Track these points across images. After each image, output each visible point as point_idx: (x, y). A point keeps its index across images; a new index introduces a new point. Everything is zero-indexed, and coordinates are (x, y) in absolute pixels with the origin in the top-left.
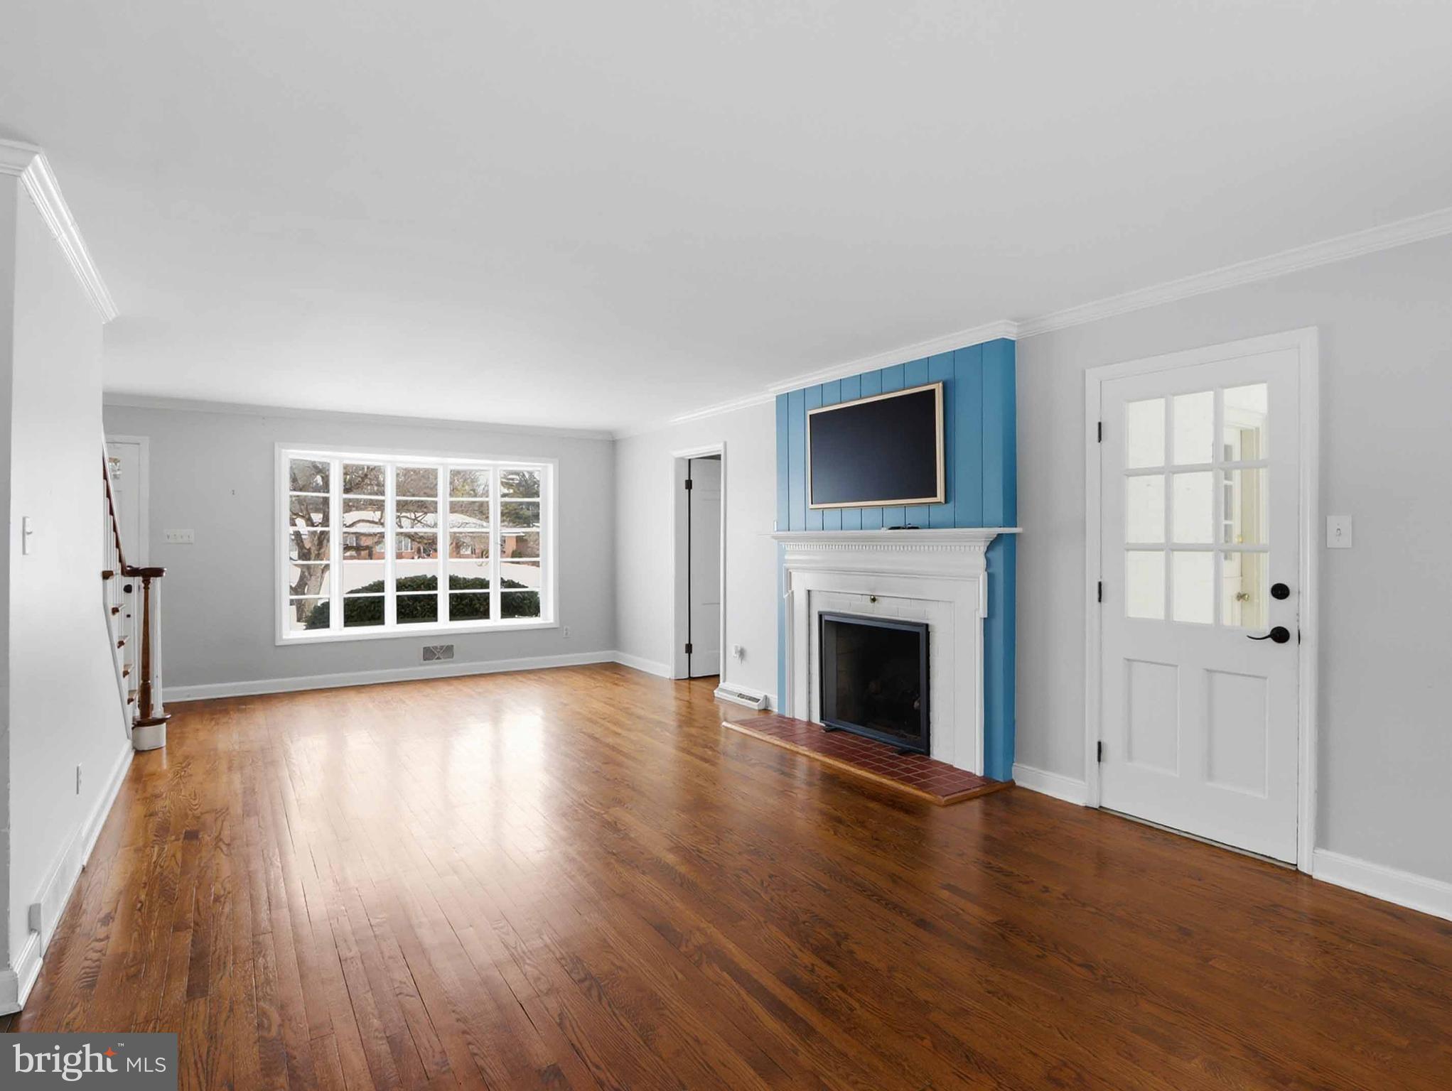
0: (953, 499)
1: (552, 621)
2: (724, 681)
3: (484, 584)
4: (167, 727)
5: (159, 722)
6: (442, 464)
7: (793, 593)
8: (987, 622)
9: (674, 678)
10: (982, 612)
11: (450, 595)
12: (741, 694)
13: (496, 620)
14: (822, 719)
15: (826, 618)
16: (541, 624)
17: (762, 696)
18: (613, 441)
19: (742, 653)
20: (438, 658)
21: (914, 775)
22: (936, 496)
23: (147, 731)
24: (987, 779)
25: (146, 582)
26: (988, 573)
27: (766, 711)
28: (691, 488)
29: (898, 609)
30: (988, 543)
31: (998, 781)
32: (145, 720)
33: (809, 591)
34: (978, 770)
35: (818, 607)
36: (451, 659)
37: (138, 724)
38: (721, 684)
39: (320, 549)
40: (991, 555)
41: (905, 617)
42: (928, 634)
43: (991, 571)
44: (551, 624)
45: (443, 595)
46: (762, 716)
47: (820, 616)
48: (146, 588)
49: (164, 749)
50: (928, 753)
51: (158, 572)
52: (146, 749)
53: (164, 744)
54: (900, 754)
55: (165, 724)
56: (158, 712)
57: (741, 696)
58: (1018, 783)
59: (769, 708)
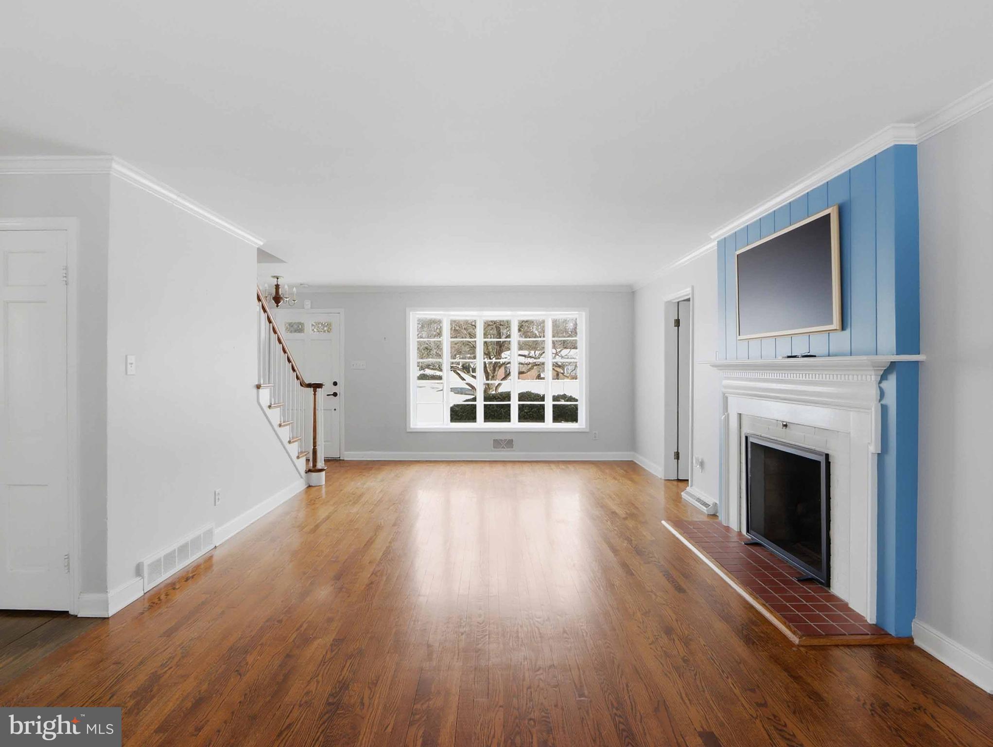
0: (849, 326)
1: (584, 427)
2: (691, 486)
3: (542, 398)
4: (325, 474)
5: (321, 470)
6: (514, 316)
7: (728, 415)
8: (881, 457)
9: (663, 478)
10: (874, 447)
11: (519, 405)
12: (698, 499)
13: (549, 424)
14: (748, 531)
15: (751, 440)
16: (579, 429)
17: (712, 503)
18: (633, 292)
19: (702, 464)
20: (503, 447)
21: (810, 604)
22: (832, 323)
23: (314, 475)
24: (878, 630)
25: (315, 391)
26: (882, 405)
27: (714, 516)
28: (679, 326)
29: (804, 436)
30: (882, 373)
31: (890, 635)
32: (313, 469)
33: (740, 414)
34: (871, 618)
35: (746, 430)
36: (511, 449)
37: (309, 471)
38: (688, 489)
39: (494, 373)
40: (884, 385)
41: (808, 445)
42: (828, 464)
43: (883, 402)
44: (583, 428)
45: (514, 405)
46: (711, 521)
47: (747, 438)
48: (315, 394)
49: (324, 486)
50: (828, 585)
51: (320, 386)
52: (313, 485)
53: (324, 483)
54: (798, 581)
55: (324, 472)
56: (320, 464)
57: (699, 500)
58: (918, 642)
59: (717, 514)
